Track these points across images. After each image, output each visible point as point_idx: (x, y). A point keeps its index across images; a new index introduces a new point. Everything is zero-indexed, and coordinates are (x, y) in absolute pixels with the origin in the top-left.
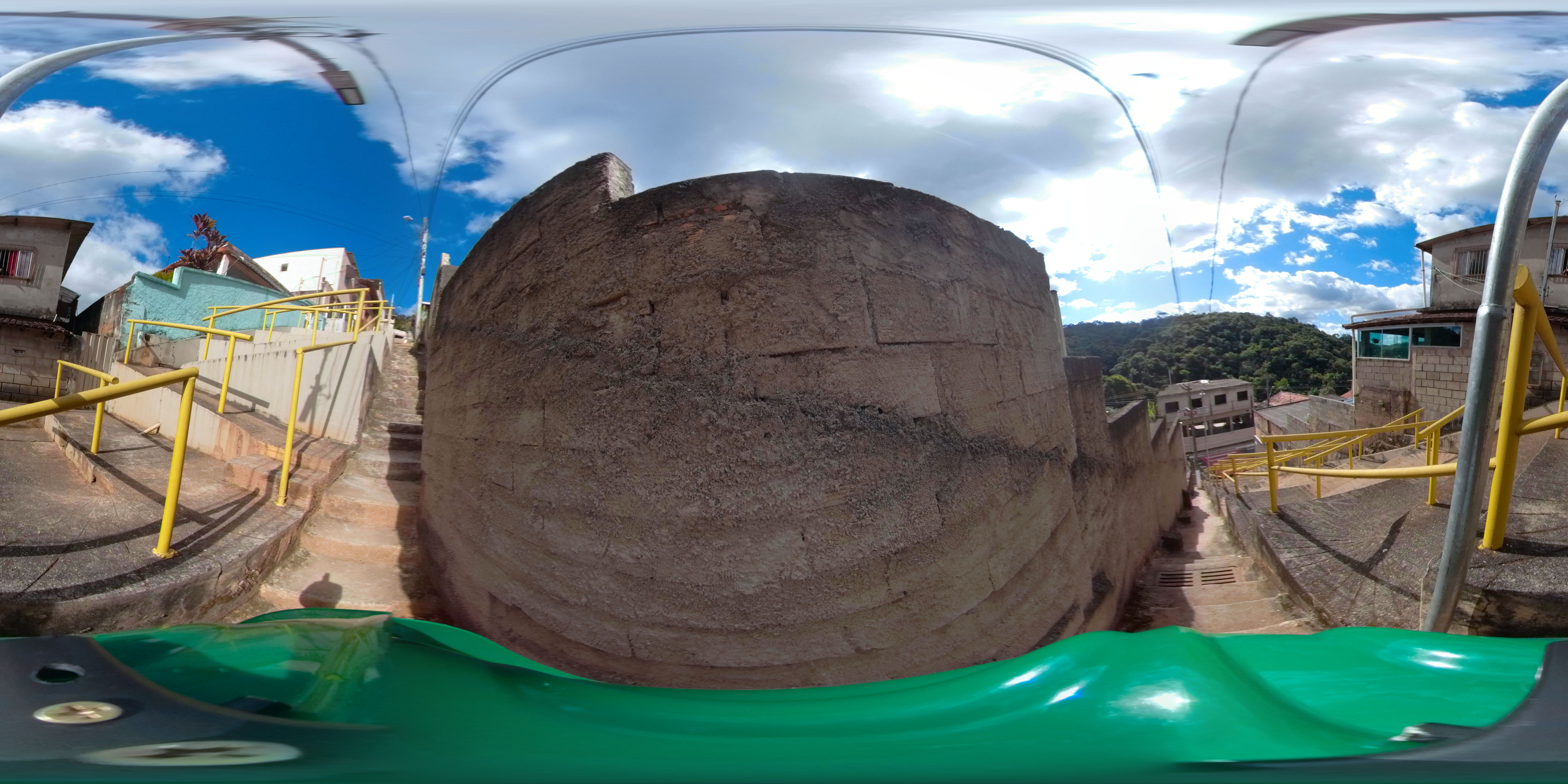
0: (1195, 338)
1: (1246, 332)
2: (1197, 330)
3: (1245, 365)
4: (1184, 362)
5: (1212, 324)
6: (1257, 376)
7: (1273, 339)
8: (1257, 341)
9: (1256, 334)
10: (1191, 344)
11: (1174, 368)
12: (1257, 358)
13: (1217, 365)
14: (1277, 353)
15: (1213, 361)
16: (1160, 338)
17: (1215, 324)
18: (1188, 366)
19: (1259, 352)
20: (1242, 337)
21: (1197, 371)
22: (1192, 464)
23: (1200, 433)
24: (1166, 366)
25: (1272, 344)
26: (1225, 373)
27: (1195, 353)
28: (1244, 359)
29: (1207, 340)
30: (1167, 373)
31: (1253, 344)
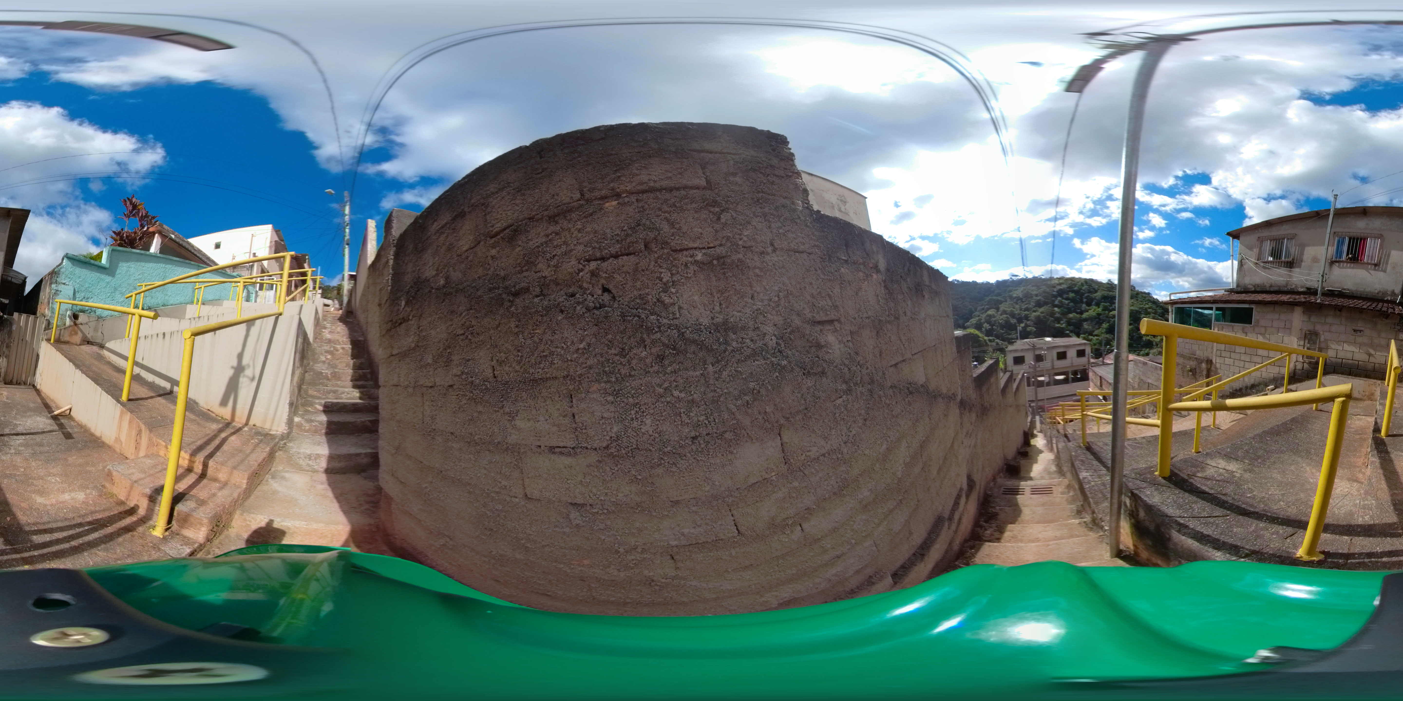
0: (1043, 299)
1: (1088, 296)
2: (1044, 292)
3: (1086, 326)
4: (1032, 320)
5: (1059, 287)
6: (1096, 335)
7: (1112, 303)
8: (1098, 305)
9: (1097, 298)
10: (1039, 304)
11: (1022, 325)
12: (1097, 320)
13: (1062, 324)
15: (1058, 320)
16: (1011, 297)
17: (1061, 288)
18: (1035, 324)
19: (1099, 314)
20: (1085, 300)
21: (1043, 329)
22: (1033, 410)
23: (1041, 384)
24: (1015, 323)
25: (1111, 308)
26: (1068, 332)
27: (1042, 313)
28: (1086, 320)
29: (1054, 301)
30: (1016, 329)
31: (1094, 307)
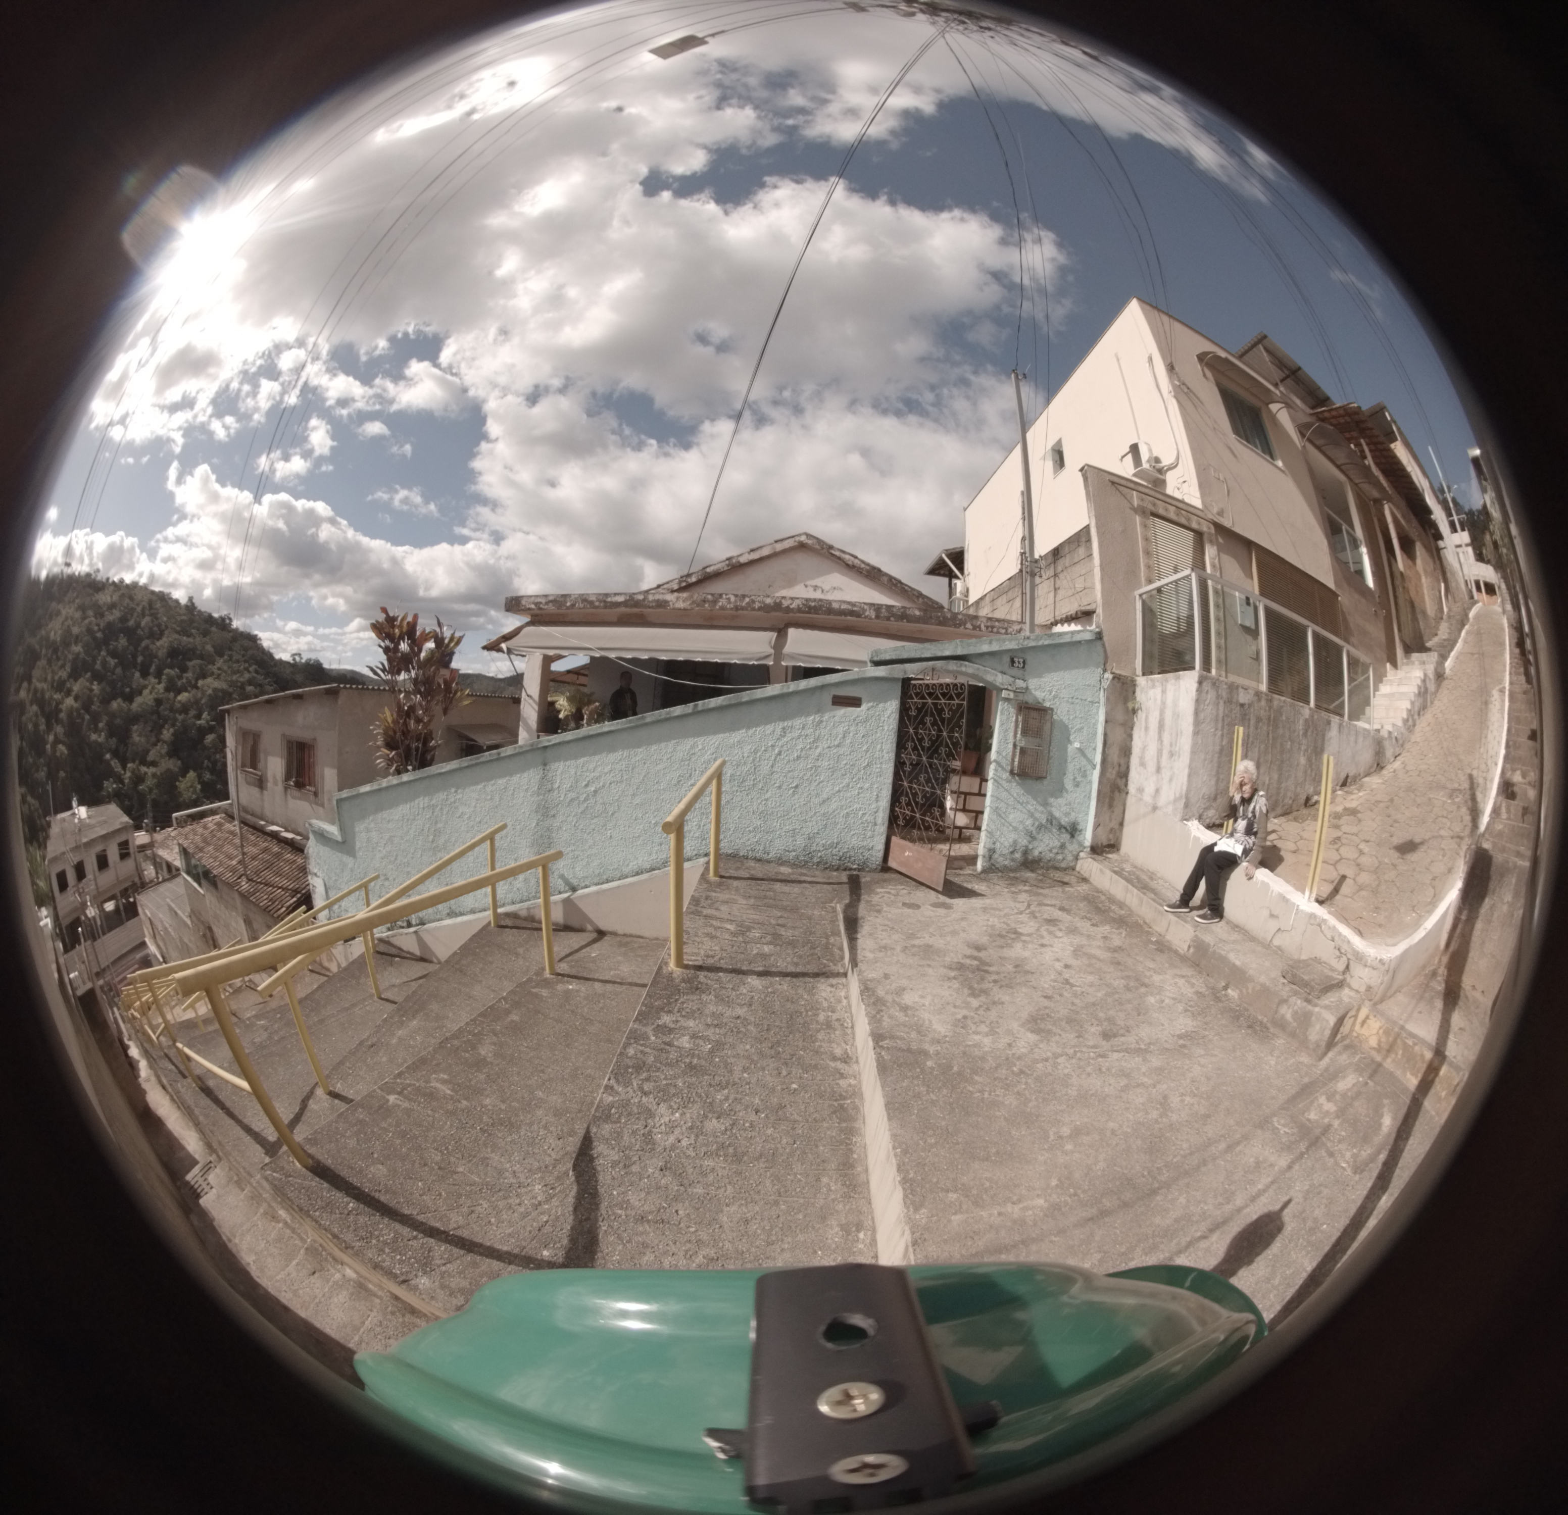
1: (147, 647)
7: (184, 669)
8: (159, 675)
9: (160, 654)
12: (155, 717)
14: (185, 709)
19: (158, 702)
20: (140, 659)
25: (179, 683)
28: (135, 719)
31: (153, 680)
